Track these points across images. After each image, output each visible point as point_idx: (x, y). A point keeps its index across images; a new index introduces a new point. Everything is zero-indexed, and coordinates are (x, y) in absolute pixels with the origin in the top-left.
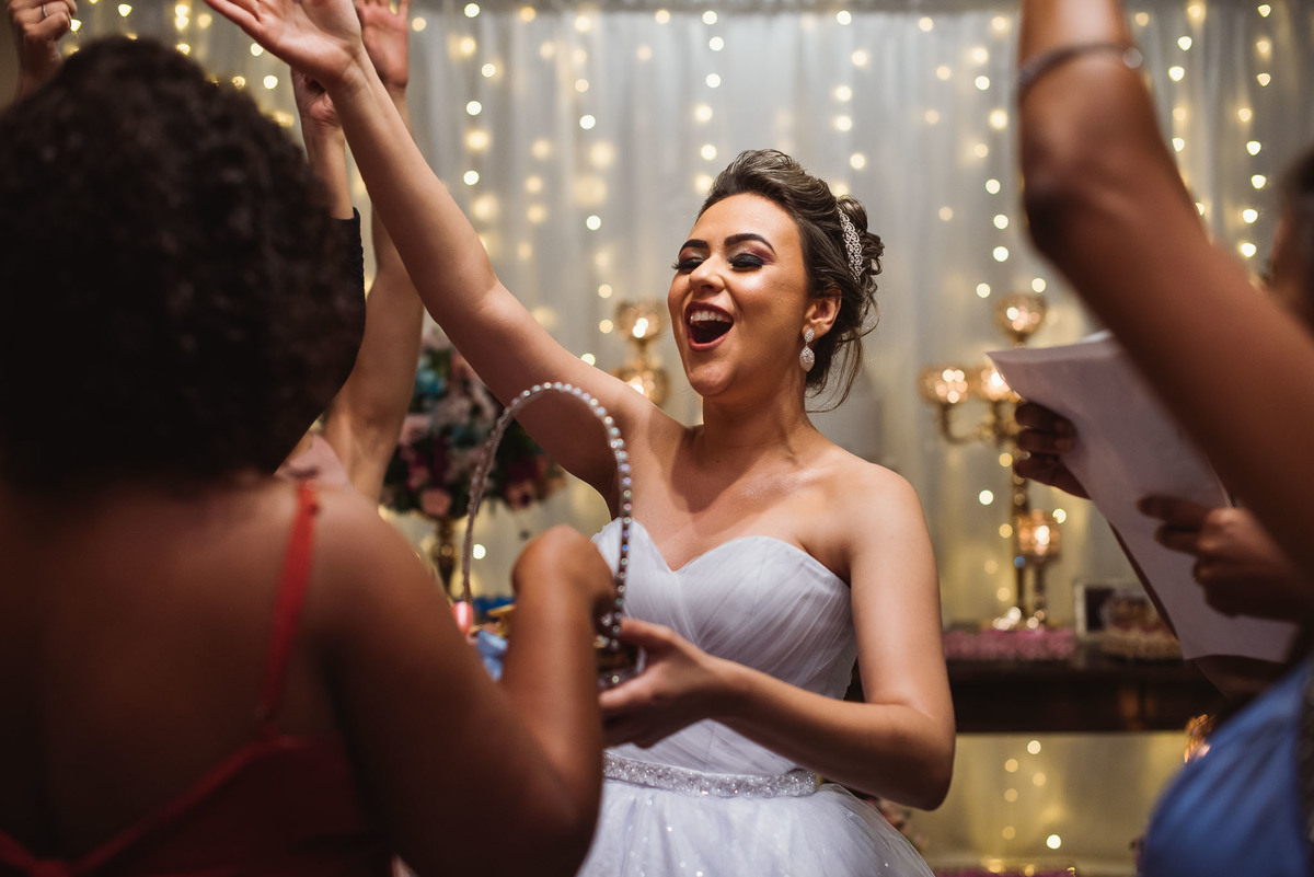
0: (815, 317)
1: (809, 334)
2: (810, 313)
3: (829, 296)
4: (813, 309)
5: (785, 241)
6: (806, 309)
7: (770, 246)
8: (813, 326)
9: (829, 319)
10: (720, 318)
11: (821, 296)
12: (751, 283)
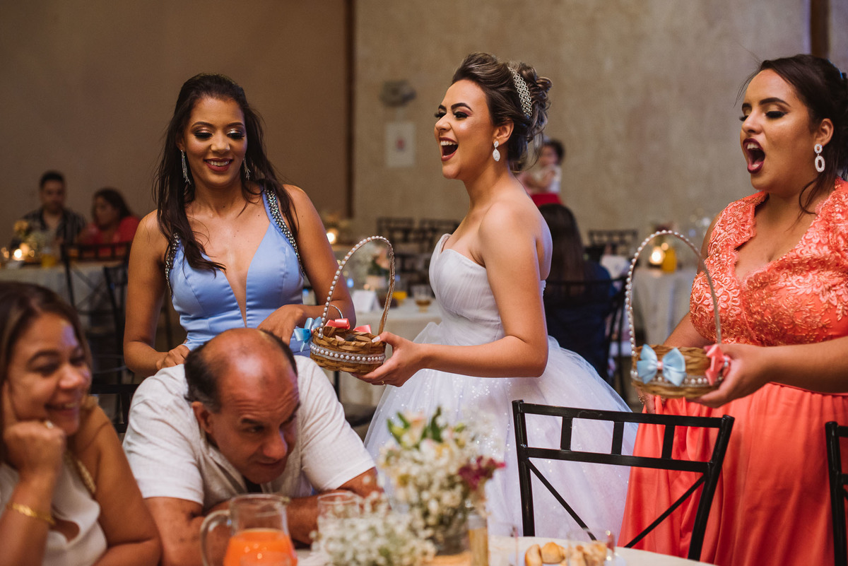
0: (498, 136)
1: (496, 144)
2: (496, 134)
3: (506, 124)
4: (498, 131)
5: (478, 103)
6: (492, 133)
7: (469, 108)
8: (498, 140)
9: (507, 135)
10: (451, 144)
11: (502, 125)
12: (463, 125)
